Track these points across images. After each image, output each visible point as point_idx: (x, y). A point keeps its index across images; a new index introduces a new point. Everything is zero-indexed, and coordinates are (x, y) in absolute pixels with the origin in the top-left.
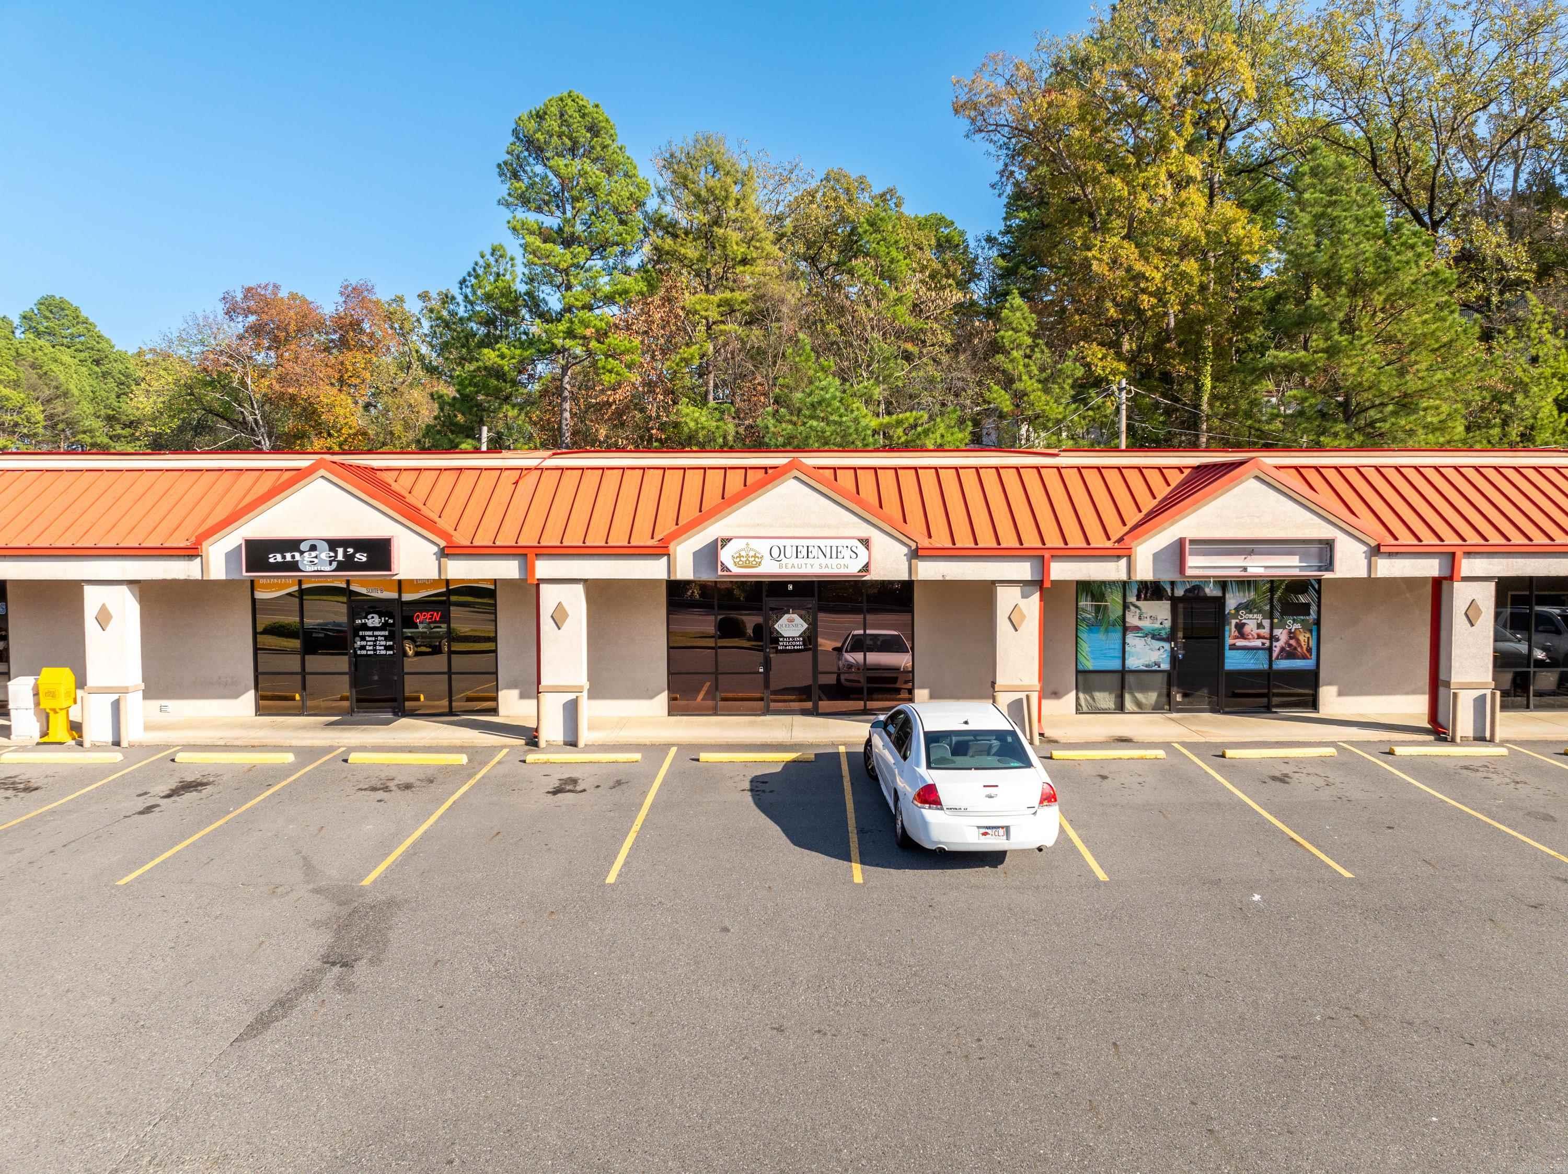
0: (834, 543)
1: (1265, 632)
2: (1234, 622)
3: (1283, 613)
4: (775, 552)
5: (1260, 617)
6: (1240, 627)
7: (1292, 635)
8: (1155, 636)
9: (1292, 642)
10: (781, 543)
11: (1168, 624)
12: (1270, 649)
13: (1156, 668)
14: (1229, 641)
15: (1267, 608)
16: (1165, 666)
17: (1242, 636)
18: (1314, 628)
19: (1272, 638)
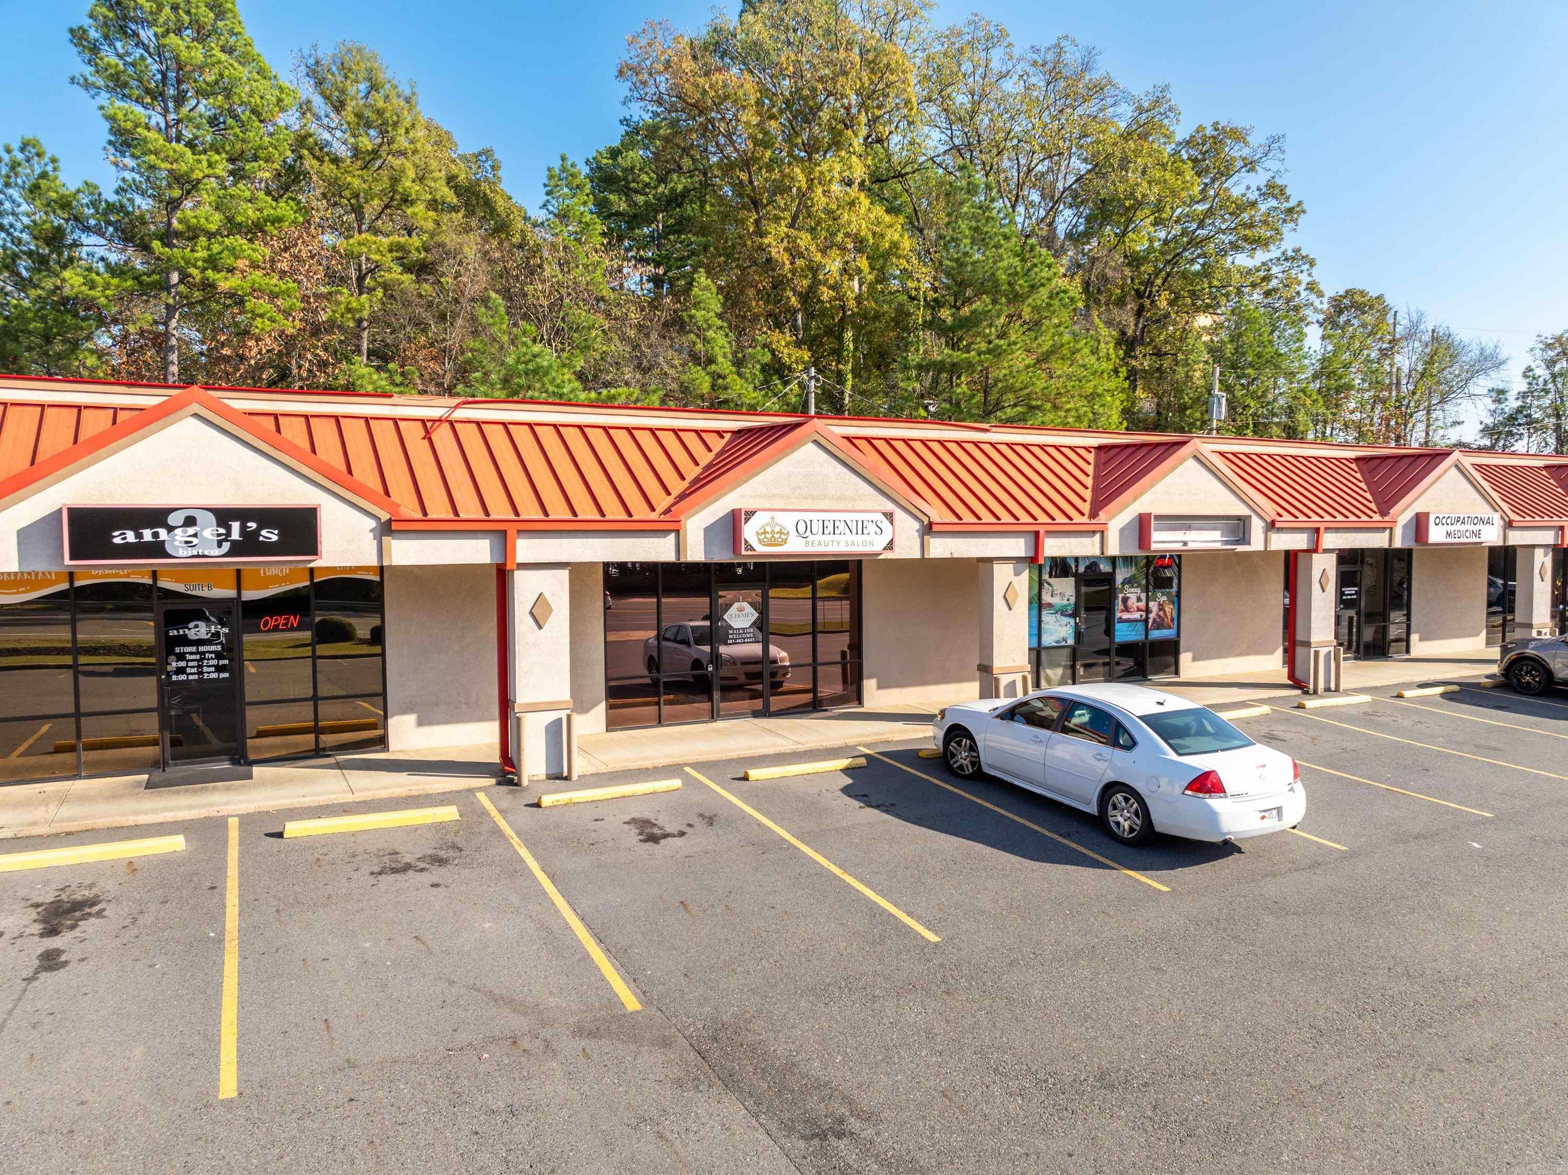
0: (860, 516)
1: (1142, 605)
2: (1120, 596)
3: (1154, 588)
4: (802, 528)
5: (1138, 590)
6: (1125, 600)
7: (1161, 607)
8: (1063, 613)
9: (1161, 613)
10: (807, 516)
11: (1073, 600)
12: (1146, 621)
13: (1063, 644)
14: (1118, 615)
15: (1144, 582)
16: (1071, 642)
17: (1127, 609)
18: (1176, 599)
19: (1148, 611)
